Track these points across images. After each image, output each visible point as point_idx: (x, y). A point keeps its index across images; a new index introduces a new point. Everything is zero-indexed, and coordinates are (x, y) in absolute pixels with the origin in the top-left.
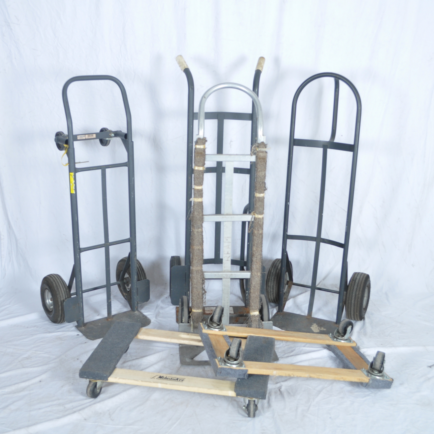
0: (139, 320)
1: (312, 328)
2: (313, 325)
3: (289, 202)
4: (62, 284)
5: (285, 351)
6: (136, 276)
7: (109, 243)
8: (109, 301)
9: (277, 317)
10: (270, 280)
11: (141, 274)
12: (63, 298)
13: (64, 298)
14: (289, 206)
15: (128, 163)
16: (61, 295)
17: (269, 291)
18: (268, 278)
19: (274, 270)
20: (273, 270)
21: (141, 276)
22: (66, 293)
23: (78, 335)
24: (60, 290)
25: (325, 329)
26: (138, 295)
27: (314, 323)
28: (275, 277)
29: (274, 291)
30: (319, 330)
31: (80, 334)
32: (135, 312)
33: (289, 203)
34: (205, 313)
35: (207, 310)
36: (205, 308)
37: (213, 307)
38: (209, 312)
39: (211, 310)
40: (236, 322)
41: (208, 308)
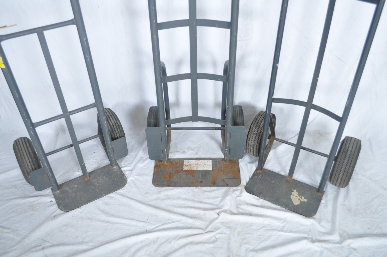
0: (115, 179)
1: (291, 196)
2: (293, 192)
3: (278, 63)
4: (28, 154)
5: (261, 237)
6: (109, 138)
7: (68, 113)
8: (83, 164)
9: (256, 177)
10: (251, 139)
11: (116, 131)
12: (29, 169)
13: (31, 169)
14: (277, 68)
15: (74, 21)
16: (27, 166)
17: (249, 149)
18: (249, 136)
19: (256, 129)
20: (254, 128)
21: (116, 134)
22: (32, 163)
23: (51, 201)
24: (24, 161)
25: (306, 200)
26: (114, 153)
27: (294, 189)
28: (257, 137)
29: (254, 150)
30: (299, 201)
31: (54, 200)
32: (114, 168)
33: (278, 65)
34: (183, 169)
35: (185, 165)
36: (184, 162)
37: (192, 160)
38: (187, 167)
39: (190, 165)
40: (213, 184)
41: (187, 162)
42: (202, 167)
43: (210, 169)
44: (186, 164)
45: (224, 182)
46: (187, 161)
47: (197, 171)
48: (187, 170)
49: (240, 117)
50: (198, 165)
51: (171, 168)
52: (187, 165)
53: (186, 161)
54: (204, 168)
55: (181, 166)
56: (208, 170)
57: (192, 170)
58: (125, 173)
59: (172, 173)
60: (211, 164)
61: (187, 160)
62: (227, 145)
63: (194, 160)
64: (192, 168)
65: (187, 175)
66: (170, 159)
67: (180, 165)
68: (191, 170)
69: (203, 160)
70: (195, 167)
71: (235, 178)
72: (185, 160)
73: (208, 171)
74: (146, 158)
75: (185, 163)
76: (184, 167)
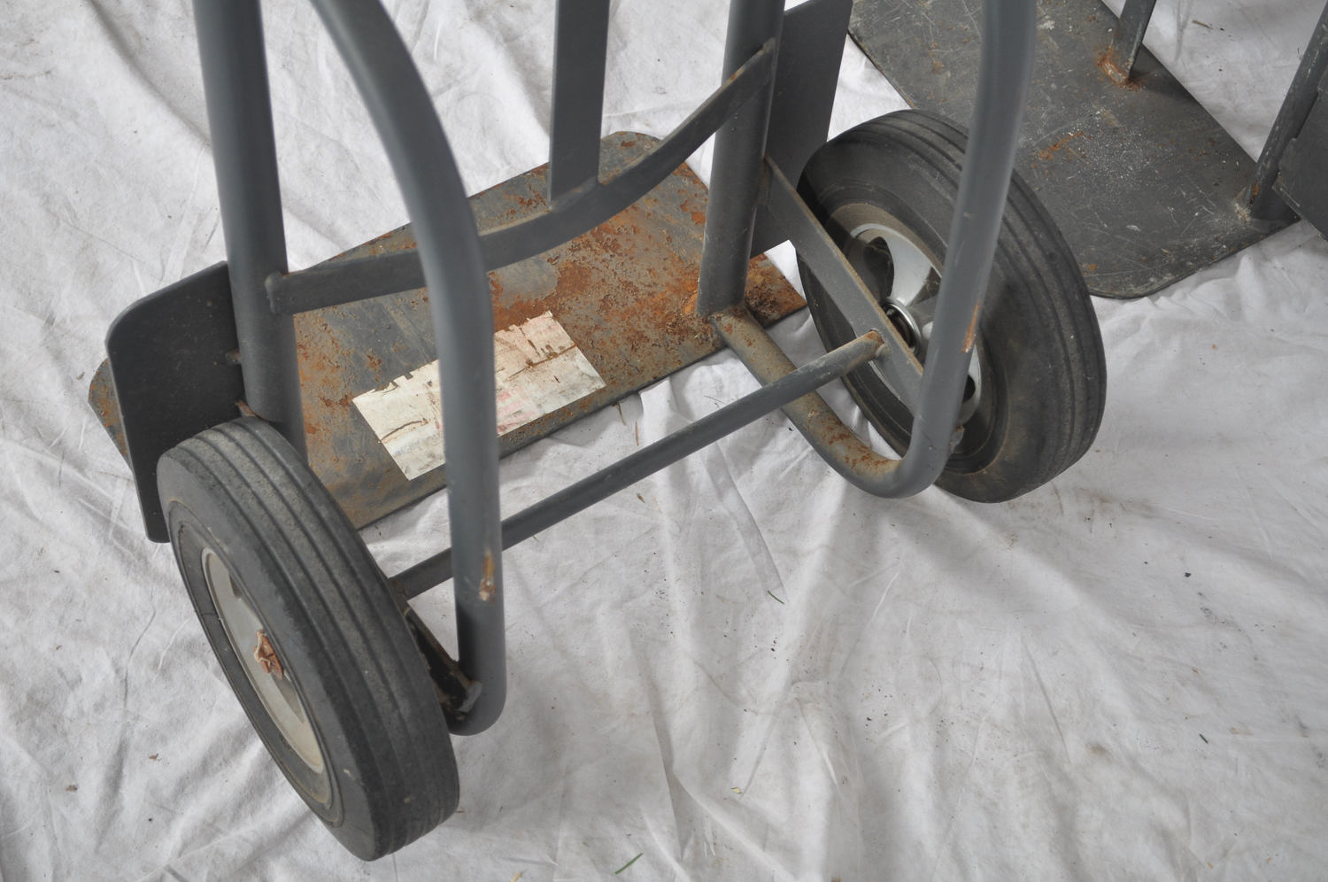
34: (555, 317)
35: (564, 351)
36: (595, 373)
38: (539, 344)
39: (530, 363)
41: (575, 378)
43: (366, 402)
44: (570, 363)
46: (574, 387)
48: (520, 321)
51: (641, 287)
52: (555, 355)
53: (589, 382)
54: (423, 392)
55: (588, 334)
56: (381, 386)
59: (607, 256)
60: (391, 448)
61: (585, 393)
63: (533, 418)
67: (597, 334)
75: (581, 371)
76: (561, 330)
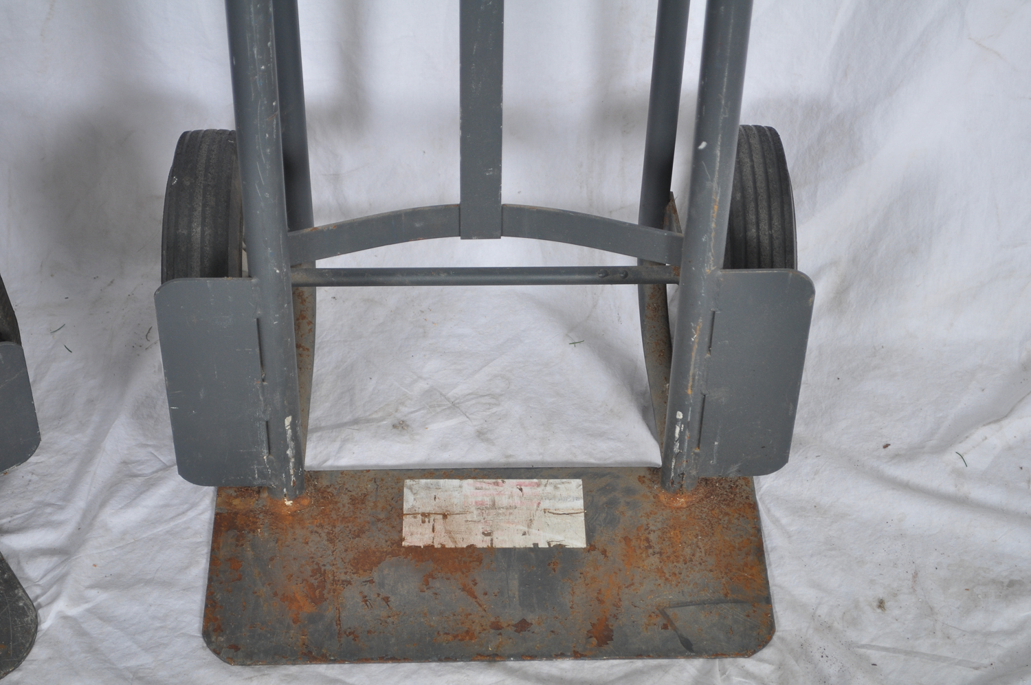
34: (402, 539)
35: (414, 515)
36: (406, 491)
37: (456, 482)
38: (428, 526)
39: (445, 516)
40: (594, 641)
41: (423, 494)
42: (525, 529)
43: (576, 539)
44: (417, 504)
45: (665, 627)
46: (428, 488)
47: (491, 550)
48: (430, 548)
49: (769, 207)
50: (493, 512)
51: (323, 535)
52: (423, 515)
53: (416, 487)
54: (533, 531)
55: (388, 518)
56: (560, 548)
57: (455, 550)
58: (21, 569)
59: (328, 568)
60: (580, 504)
61: (423, 481)
62: (689, 392)
63: (470, 481)
64: (458, 537)
65: (427, 583)
66: (316, 475)
67: (382, 516)
68: (450, 545)
69: (527, 481)
70: (480, 528)
71: (736, 601)
72: (408, 482)
73: (558, 554)
74: (158, 466)
75: (415, 497)
76: (406, 530)
